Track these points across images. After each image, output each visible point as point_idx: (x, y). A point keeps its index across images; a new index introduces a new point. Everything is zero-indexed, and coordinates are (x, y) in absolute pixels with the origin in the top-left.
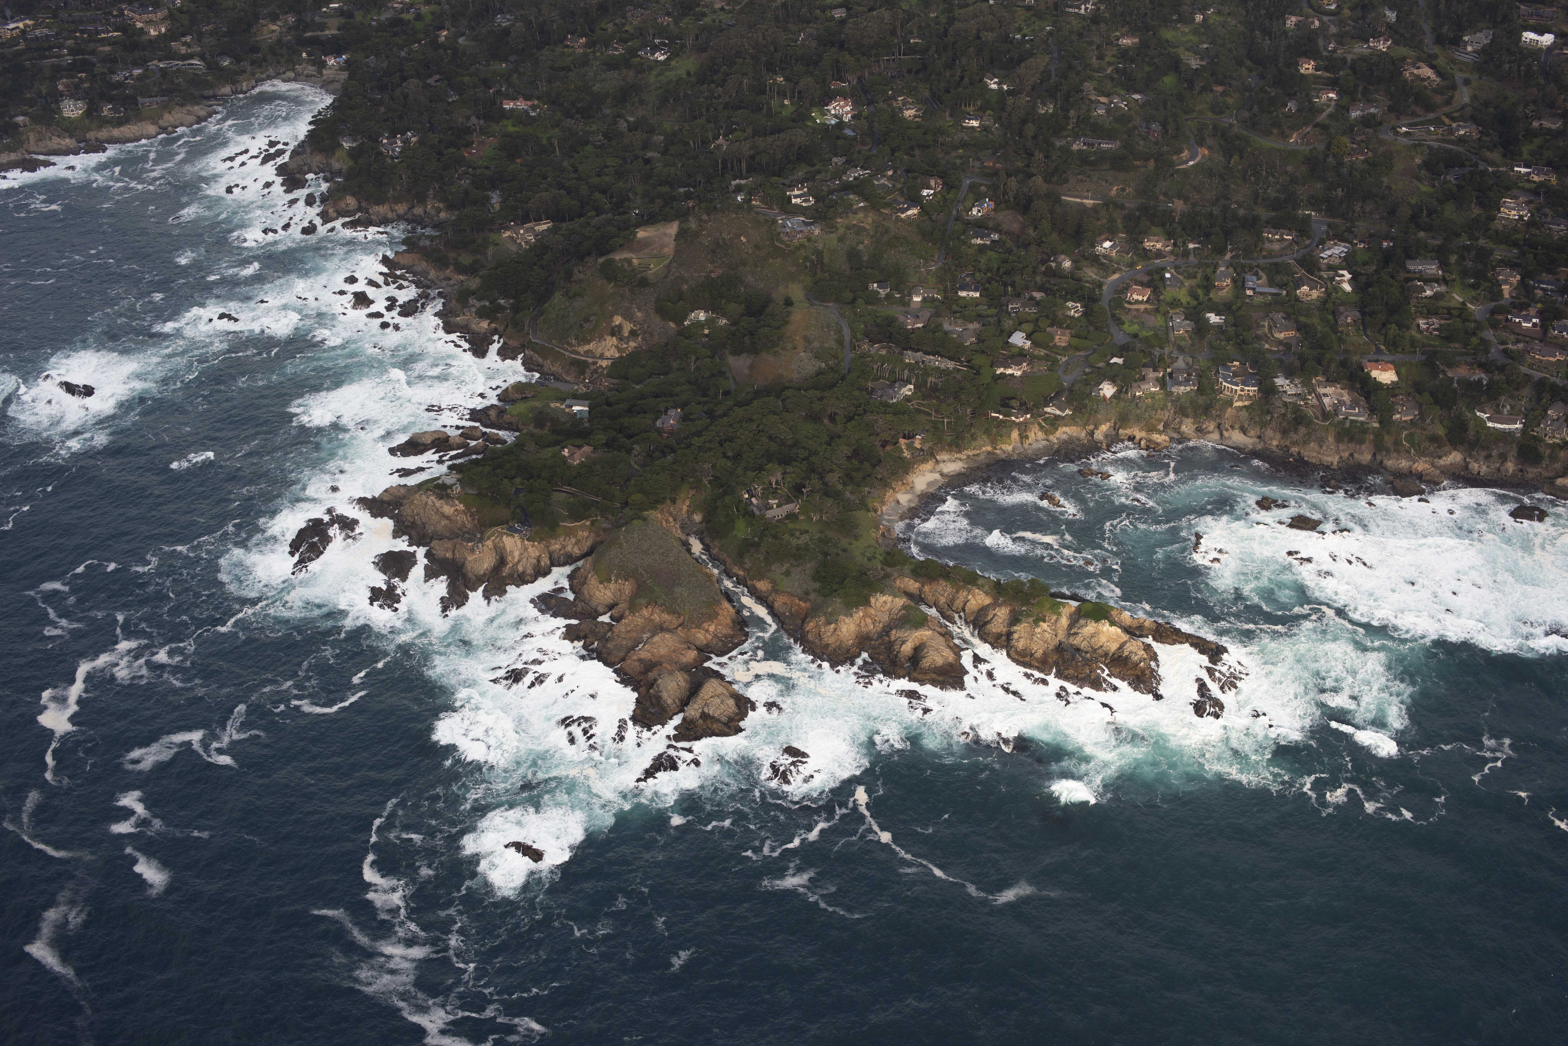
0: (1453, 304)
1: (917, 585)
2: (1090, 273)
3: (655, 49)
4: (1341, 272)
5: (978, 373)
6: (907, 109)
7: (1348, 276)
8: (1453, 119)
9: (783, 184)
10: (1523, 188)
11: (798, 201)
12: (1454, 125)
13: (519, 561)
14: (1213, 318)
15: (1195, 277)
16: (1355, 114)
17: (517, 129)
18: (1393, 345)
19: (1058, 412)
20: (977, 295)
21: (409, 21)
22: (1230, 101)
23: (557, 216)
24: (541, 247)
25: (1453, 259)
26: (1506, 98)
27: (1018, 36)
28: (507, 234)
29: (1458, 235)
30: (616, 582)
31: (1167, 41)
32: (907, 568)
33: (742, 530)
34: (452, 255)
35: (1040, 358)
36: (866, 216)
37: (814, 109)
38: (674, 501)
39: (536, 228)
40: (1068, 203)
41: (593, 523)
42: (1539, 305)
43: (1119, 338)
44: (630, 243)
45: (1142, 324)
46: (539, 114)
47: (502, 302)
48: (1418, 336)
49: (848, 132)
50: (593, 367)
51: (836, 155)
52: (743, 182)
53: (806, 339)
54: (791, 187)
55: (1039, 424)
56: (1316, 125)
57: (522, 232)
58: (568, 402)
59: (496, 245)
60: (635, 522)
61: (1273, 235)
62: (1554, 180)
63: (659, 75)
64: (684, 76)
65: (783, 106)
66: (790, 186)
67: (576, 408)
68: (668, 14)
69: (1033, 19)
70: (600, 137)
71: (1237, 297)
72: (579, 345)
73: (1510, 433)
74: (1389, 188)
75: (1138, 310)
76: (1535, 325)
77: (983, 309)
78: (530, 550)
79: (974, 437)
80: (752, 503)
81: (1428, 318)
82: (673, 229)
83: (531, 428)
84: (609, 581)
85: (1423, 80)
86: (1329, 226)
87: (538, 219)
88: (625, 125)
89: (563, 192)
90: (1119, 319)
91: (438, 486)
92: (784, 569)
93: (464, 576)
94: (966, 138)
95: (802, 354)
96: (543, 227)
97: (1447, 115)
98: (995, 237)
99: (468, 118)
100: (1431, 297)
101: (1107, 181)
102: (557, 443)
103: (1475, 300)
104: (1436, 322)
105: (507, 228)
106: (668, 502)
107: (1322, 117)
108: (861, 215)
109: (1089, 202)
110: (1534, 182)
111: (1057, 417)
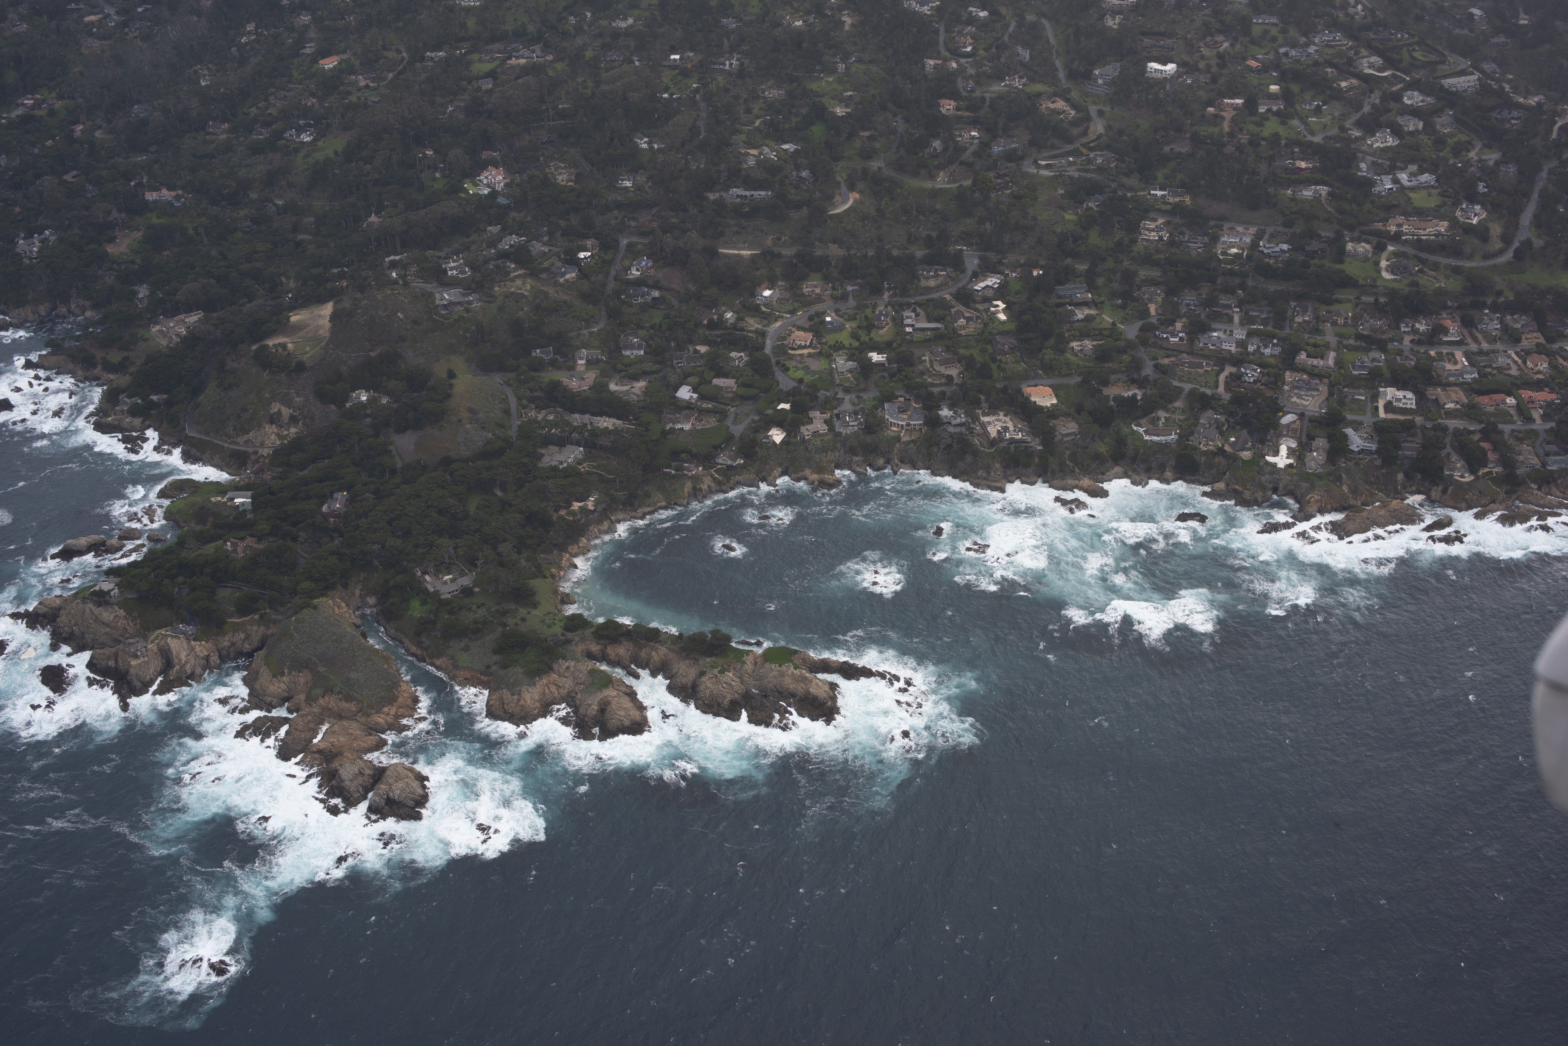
0: (1104, 325)
1: (599, 647)
2: (753, 324)
3: (300, 130)
4: (995, 303)
5: (647, 430)
6: (560, 174)
7: (1002, 306)
8: (1091, 149)
9: (439, 257)
10: (1160, 210)
11: (455, 272)
12: (1092, 155)
13: (186, 662)
14: (875, 357)
15: (855, 319)
16: (996, 149)
17: (161, 221)
18: (1049, 369)
19: (729, 462)
20: (642, 352)
21: (42, 117)
22: (877, 145)
23: (208, 305)
24: (192, 339)
25: (1100, 281)
26: (1138, 126)
27: (666, 96)
28: (158, 328)
29: (1104, 259)
30: (290, 673)
31: (812, 91)
32: (588, 632)
33: (417, 610)
34: (99, 355)
35: (708, 411)
36: (524, 284)
37: (467, 180)
38: (345, 586)
39: (186, 320)
40: (725, 255)
41: (262, 617)
42: (1184, 320)
43: (785, 383)
44: (283, 327)
45: (807, 369)
46: (184, 204)
47: (154, 398)
48: (1074, 359)
49: (502, 200)
50: (253, 457)
51: (490, 225)
52: (397, 258)
53: (471, 411)
54: (447, 258)
55: (712, 476)
56: (961, 163)
57: (172, 325)
58: (230, 495)
59: (146, 340)
60: (305, 611)
61: (928, 272)
62: (1187, 200)
63: (306, 157)
64: (332, 156)
65: (435, 179)
66: (445, 258)
67: (238, 501)
68: (313, 95)
69: (680, 78)
70: (249, 223)
71: (897, 334)
72: (238, 436)
73: (1166, 445)
74: (1035, 218)
75: (802, 355)
76: (1181, 339)
77: (649, 366)
78: (198, 649)
79: (647, 495)
80: (425, 580)
81: (1081, 341)
82: (328, 309)
83: (193, 525)
84: (282, 674)
85: (1059, 113)
86: (980, 258)
87: (189, 310)
88: (274, 208)
89: (212, 281)
90: (783, 365)
91: (95, 593)
92: (463, 644)
93: (129, 683)
94: (619, 198)
95: (468, 426)
96: (193, 318)
97: (1084, 145)
98: (656, 294)
99: (109, 212)
100: (1082, 320)
101: (762, 231)
102: (219, 537)
103: (1125, 320)
104: (1088, 344)
105: (157, 323)
106: (339, 587)
107: (967, 156)
108: (519, 282)
109: (746, 253)
110: (1170, 204)
111: (730, 468)
